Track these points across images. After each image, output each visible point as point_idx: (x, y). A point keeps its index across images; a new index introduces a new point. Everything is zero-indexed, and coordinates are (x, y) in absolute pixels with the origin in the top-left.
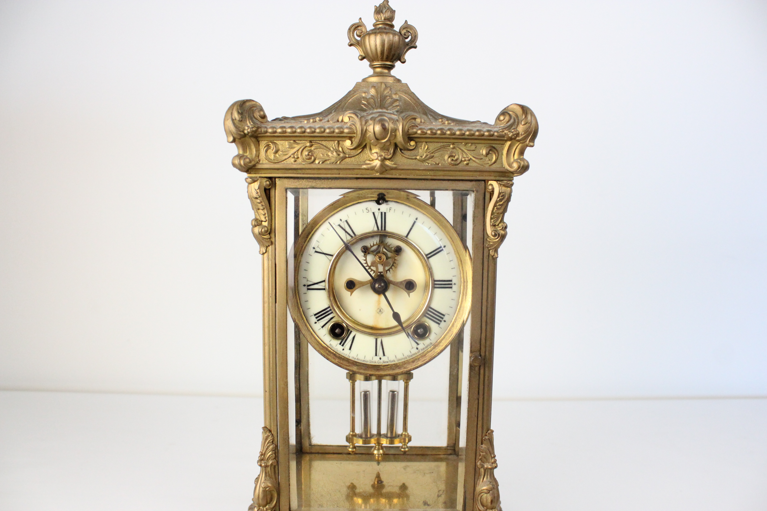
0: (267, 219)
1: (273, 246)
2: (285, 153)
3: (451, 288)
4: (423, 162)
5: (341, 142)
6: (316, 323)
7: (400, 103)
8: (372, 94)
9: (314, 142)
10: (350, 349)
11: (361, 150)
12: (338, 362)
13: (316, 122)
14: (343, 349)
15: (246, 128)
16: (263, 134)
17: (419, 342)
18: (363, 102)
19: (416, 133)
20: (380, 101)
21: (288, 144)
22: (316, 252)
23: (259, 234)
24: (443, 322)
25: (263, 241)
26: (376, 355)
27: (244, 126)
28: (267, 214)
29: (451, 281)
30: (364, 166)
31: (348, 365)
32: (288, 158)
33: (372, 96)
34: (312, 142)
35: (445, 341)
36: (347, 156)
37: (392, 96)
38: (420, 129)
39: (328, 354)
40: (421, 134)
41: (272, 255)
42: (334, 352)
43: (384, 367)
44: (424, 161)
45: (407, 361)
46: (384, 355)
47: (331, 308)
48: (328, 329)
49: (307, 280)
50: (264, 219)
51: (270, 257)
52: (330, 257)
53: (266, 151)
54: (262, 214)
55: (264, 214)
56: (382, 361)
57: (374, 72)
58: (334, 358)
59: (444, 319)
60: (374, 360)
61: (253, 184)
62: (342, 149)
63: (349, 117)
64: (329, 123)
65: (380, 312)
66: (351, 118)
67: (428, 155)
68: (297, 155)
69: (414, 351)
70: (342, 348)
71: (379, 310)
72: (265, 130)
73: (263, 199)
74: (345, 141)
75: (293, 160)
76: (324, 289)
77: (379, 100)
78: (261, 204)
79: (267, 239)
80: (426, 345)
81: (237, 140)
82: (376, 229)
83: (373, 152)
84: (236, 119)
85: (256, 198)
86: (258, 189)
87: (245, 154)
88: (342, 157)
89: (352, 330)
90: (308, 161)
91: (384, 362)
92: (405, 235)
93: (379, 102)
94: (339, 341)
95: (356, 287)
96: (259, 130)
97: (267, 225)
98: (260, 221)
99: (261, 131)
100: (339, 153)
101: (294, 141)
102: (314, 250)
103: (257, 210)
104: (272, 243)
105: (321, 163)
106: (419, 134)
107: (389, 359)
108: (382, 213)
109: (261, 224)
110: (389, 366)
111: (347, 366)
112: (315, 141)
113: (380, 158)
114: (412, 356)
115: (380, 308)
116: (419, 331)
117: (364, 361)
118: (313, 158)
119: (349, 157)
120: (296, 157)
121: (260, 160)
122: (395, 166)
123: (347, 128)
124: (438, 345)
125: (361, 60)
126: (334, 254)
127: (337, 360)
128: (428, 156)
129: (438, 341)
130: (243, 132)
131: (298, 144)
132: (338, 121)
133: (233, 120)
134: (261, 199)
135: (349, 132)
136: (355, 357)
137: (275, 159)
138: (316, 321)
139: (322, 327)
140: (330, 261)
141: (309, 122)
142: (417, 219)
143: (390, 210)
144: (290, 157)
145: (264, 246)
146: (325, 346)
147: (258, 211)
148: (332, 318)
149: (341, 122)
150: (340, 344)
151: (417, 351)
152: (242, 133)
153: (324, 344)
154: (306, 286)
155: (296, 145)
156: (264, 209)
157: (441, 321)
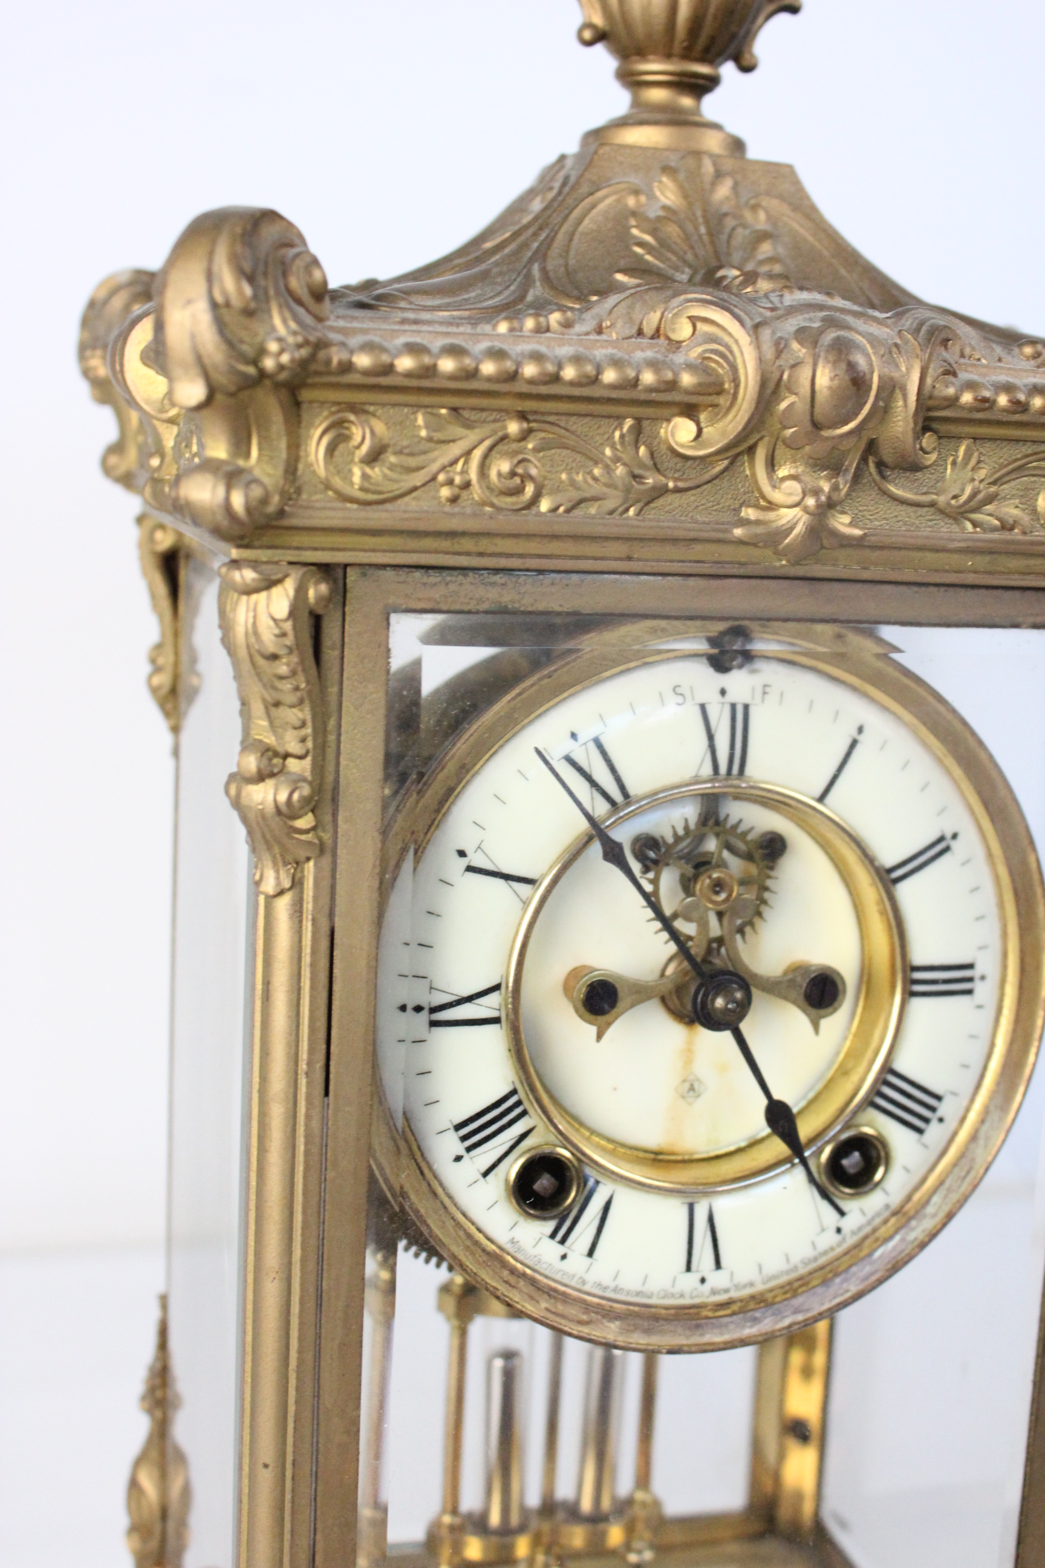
0: (310, 744)
1: (326, 861)
2: (412, 462)
3: (969, 992)
4: (955, 519)
5: (645, 423)
6: (458, 1159)
7: (781, 250)
8: (668, 202)
9: (538, 417)
10: (591, 1253)
11: (726, 462)
12: (547, 1310)
13: (548, 330)
14: (564, 1257)
15: (273, 347)
16: (329, 373)
17: (844, 1205)
18: (635, 232)
19: (953, 402)
20: (710, 234)
21: (427, 426)
22: (470, 869)
23: (278, 811)
24: (934, 1123)
25: (285, 840)
26: (689, 1268)
27: (259, 339)
28: (309, 724)
29: (970, 966)
30: (738, 532)
31: (585, 1317)
32: (424, 485)
33: (665, 208)
34: (531, 418)
35: (945, 1197)
36: (671, 485)
37: (742, 216)
38: (971, 386)
39: (506, 1282)
40: (972, 409)
41: (316, 898)
42: (528, 1271)
43: (716, 1311)
44: (962, 513)
45: (799, 1283)
46: (718, 1264)
47: (522, 1094)
48: (507, 1180)
49: (431, 988)
50: (294, 747)
51: (309, 906)
52: (524, 889)
53: (331, 450)
54: (287, 723)
55: (298, 723)
56: (706, 1287)
57: (636, 103)
58: (532, 1298)
59: (939, 1113)
60: (677, 1289)
61: (263, 595)
62: (652, 455)
63: (693, 320)
64: (604, 337)
65: (691, 1093)
66: (699, 325)
67: (979, 492)
68: (464, 472)
69: (829, 1239)
70: (561, 1250)
71: (687, 1086)
72: (344, 356)
73: (302, 662)
74: (669, 420)
75: (445, 492)
76: (496, 1021)
77: (703, 230)
78: (291, 684)
79: (307, 831)
80: (870, 1215)
81: (219, 397)
82: (707, 770)
83: (782, 472)
84: (228, 305)
85: (274, 657)
86: (287, 620)
87: (241, 463)
88: (654, 488)
89: (600, 1179)
90: (509, 500)
91: (714, 1292)
92: (818, 792)
93: (706, 238)
94: (550, 1226)
95: (621, 1005)
96: (322, 355)
97: (308, 774)
98: (276, 754)
99: (328, 362)
100: (637, 471)
101: (455, 410)
102: (463, 862)
103: (267, 708)
104: (322, 849)
105: (562, 509)
106: (963, 408)
107: (736, 1280)
108: (733, 707)
109: (284, 766)
110: (735, 1307)
111: (581, 1323)
112: (543, 414)
113: (811, 502)
114: (815, 1259)
115: (692, 1077)
116: (845, 1162)
117: (638, 1294)
118: (530, 490)
119: (677, 490)
120: (458, 480)
121: (299, 491)
122: (857, 532)
123: (690, 367)
124: (917, 1212)
125: (589, 43)
126: (544, 876)
127: (544, 1305)
128: (980, 496)
129: (917, 1196)
130: (255, 362)
131: (469, 425)
132: (640, 333)
133: (214, 305)
134: (295, 659)
135: (700, 384)
136: (607, 1281)
137: (366, 485)
138: (462, 1152)
139: (486, 1174)
140: (526, 903)
141: (521, 330)
142: (860, 730)
143: (765, 693)
144: (434, 479)
145: (286, 863)
146: (493, 1247)
147: (273, 710)
148: (523, 1136)
149: (652, 338)
150: (553, 1236)
151: (838, 1238)
152: (251, 370)
153: (489, 1243)
154: (425, 1013)
155: (460, 431)
156: (301, 702)
157: (927, 1120)
